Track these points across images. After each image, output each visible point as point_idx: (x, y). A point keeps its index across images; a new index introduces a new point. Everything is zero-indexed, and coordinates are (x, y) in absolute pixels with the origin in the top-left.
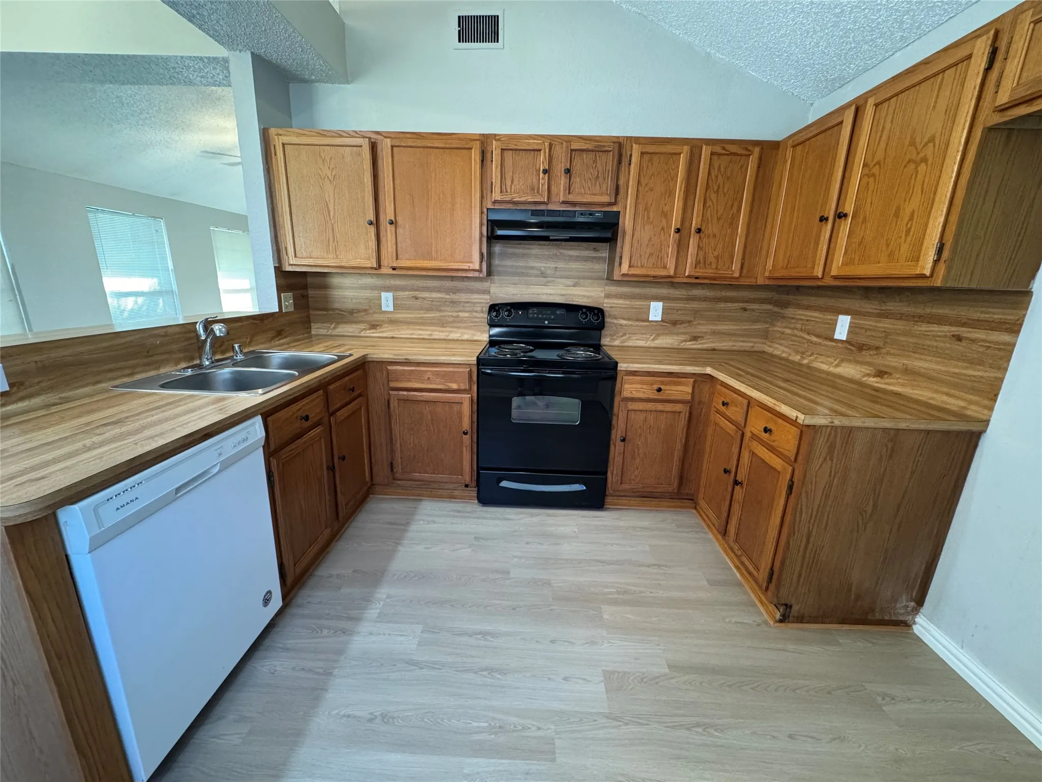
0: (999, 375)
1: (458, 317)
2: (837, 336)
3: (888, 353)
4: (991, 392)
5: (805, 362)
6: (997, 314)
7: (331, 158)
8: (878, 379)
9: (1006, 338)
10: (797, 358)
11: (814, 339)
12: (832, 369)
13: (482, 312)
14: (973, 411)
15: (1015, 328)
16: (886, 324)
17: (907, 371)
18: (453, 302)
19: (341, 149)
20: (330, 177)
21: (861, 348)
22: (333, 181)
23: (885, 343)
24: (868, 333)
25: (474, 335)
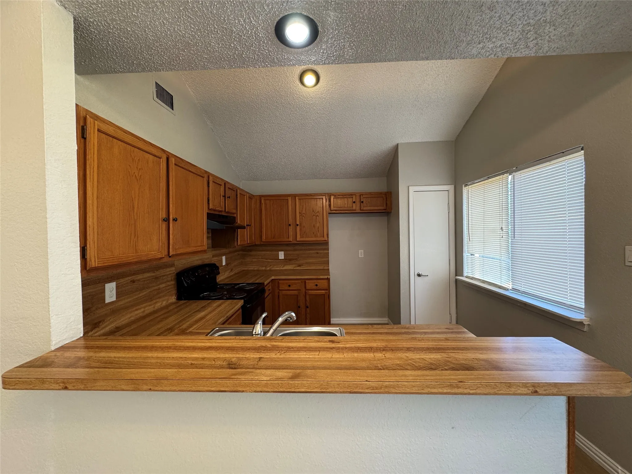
0: (328, 259)
1: (159, 289)
2: (280, 258)
3: (300, 260)
4: (327, 263)
5: (268, 269)
6: (324, 247)
7: (139, 160)
8: (299, 267)
9: (326, 251)
10: (264, 268)
11: (270, 261)
12: (281, 268)
13: (172, 280)
14: (326, 268)
15: (328, 249)
16: (297, 252)
17: (307, 263)
18: (157, 278)
19: (147, 155)
20: (137, 176)
21: (290, 260)
22: (140, 180)
23: (298, 257)
24: (292, 255)
25: (168, 300)
